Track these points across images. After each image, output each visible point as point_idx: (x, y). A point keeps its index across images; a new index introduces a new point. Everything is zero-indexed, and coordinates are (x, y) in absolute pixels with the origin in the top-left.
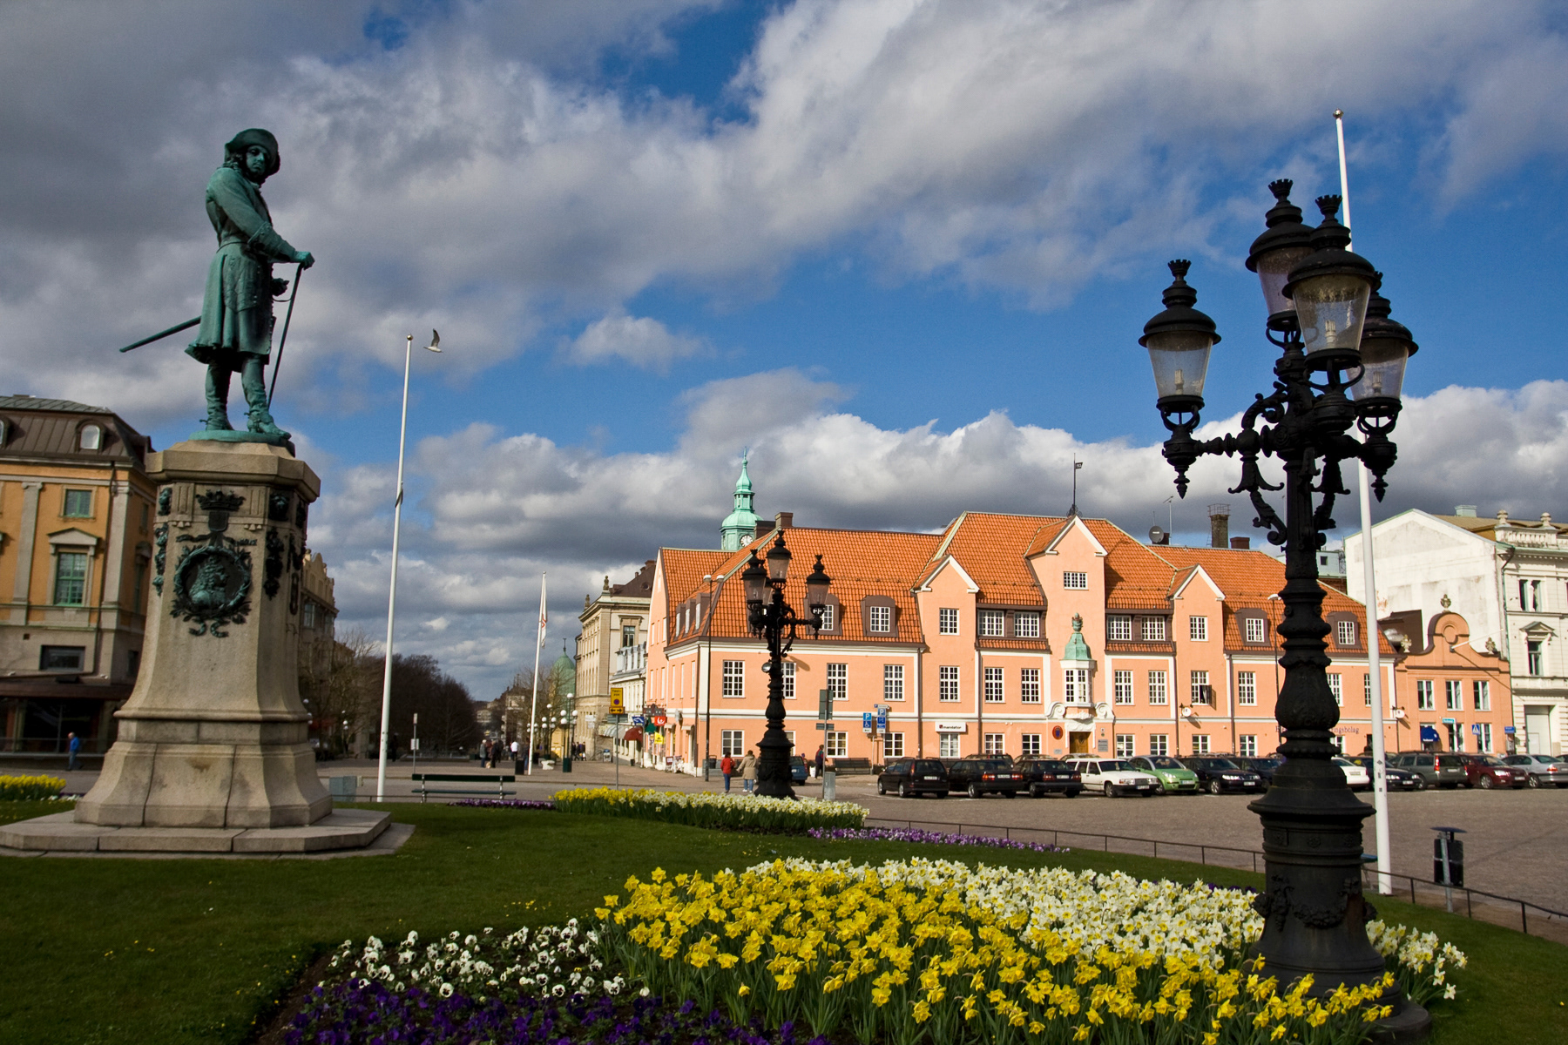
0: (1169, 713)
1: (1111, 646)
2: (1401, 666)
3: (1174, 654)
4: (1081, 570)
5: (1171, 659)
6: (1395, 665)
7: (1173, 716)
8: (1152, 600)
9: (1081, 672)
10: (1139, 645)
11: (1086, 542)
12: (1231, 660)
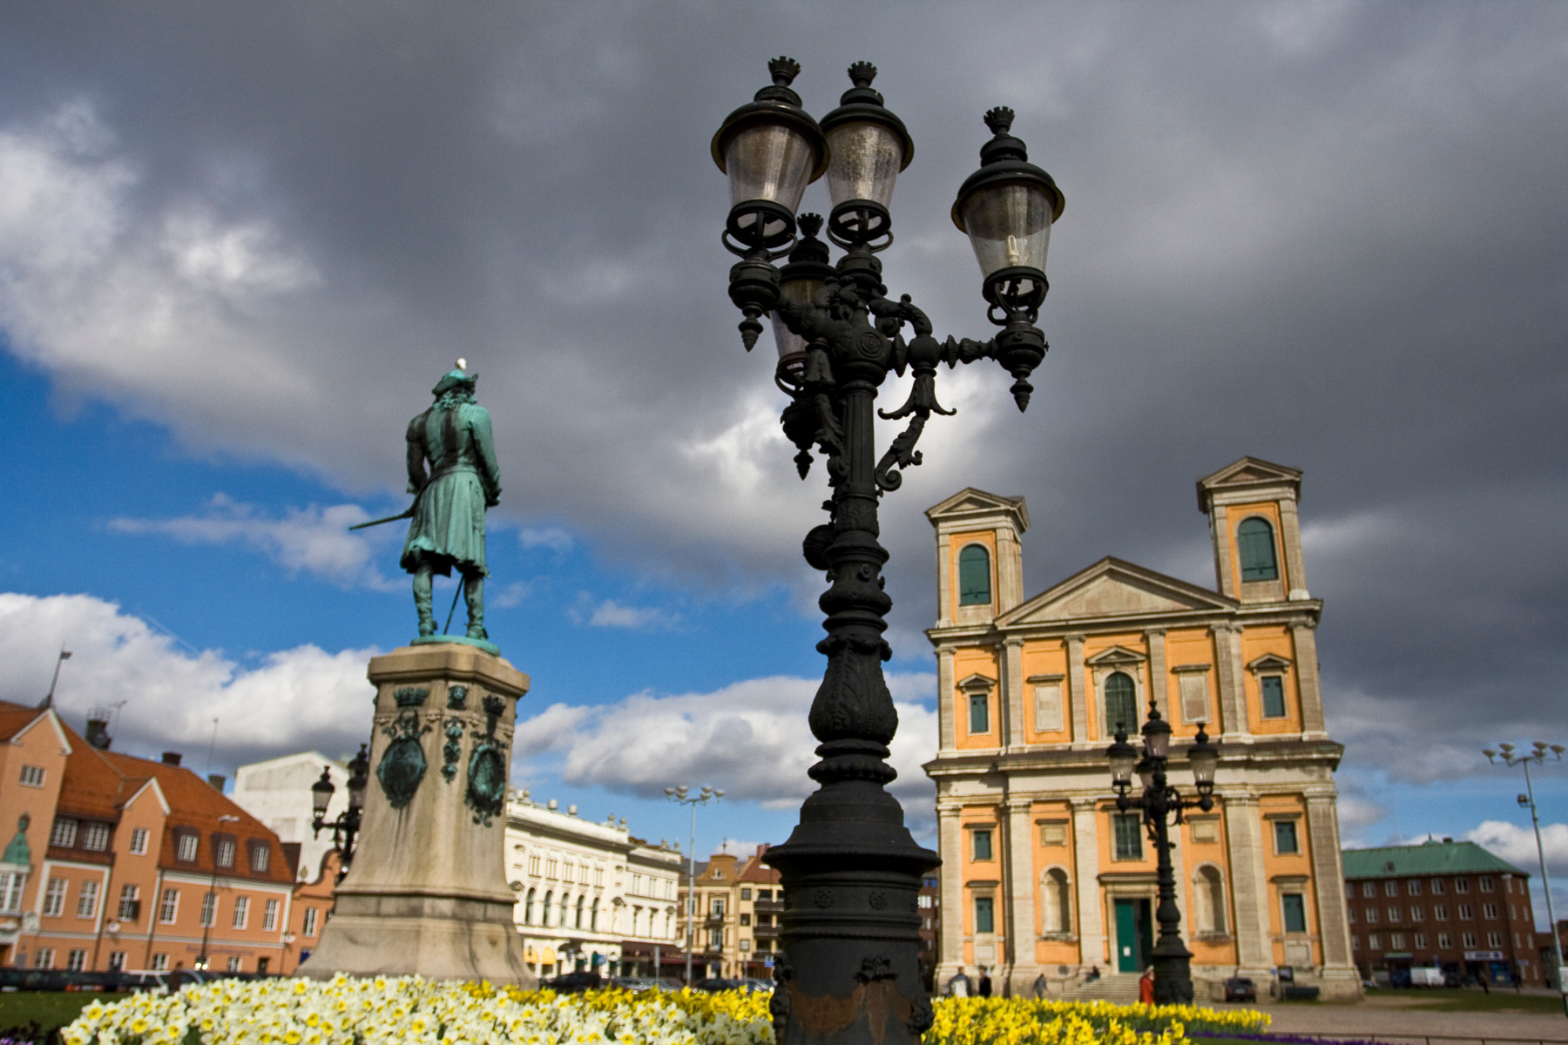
0: (93, 927)
1: (54, 852)
2: (297, 894)
3: (111, 864)
4: (42, 765)
5: (106, 871)
6: (294, 892)
7: (97, 929)
8: (102, 806)
9: (18, 877)
10: (79, 852)
11: (54, 736)
12: (162, 876)
